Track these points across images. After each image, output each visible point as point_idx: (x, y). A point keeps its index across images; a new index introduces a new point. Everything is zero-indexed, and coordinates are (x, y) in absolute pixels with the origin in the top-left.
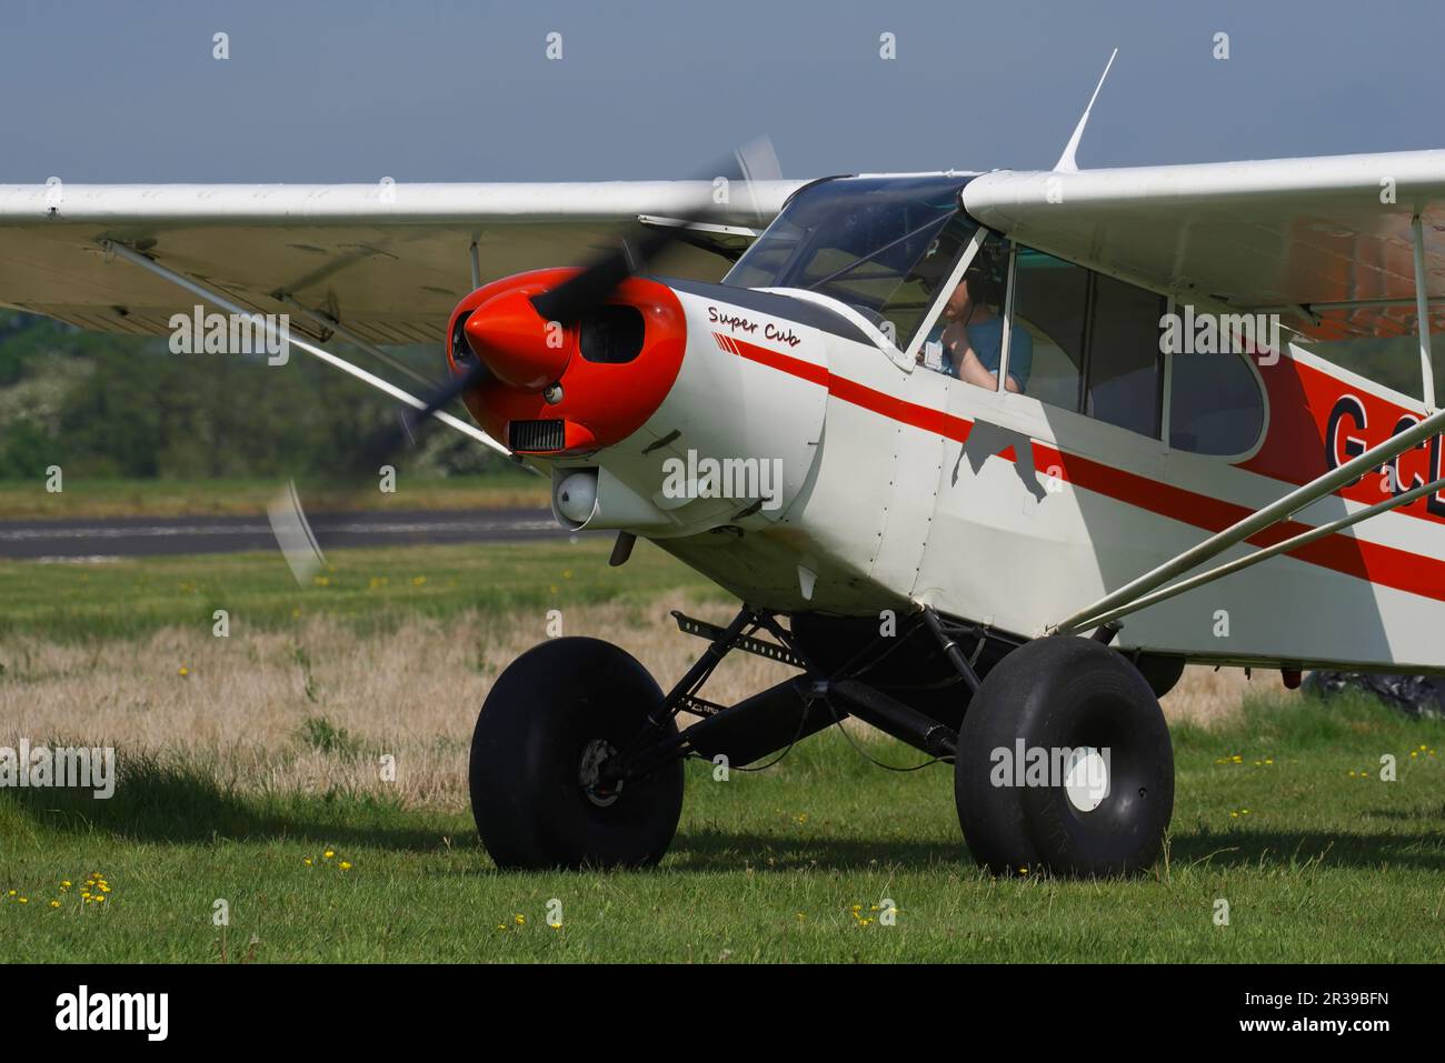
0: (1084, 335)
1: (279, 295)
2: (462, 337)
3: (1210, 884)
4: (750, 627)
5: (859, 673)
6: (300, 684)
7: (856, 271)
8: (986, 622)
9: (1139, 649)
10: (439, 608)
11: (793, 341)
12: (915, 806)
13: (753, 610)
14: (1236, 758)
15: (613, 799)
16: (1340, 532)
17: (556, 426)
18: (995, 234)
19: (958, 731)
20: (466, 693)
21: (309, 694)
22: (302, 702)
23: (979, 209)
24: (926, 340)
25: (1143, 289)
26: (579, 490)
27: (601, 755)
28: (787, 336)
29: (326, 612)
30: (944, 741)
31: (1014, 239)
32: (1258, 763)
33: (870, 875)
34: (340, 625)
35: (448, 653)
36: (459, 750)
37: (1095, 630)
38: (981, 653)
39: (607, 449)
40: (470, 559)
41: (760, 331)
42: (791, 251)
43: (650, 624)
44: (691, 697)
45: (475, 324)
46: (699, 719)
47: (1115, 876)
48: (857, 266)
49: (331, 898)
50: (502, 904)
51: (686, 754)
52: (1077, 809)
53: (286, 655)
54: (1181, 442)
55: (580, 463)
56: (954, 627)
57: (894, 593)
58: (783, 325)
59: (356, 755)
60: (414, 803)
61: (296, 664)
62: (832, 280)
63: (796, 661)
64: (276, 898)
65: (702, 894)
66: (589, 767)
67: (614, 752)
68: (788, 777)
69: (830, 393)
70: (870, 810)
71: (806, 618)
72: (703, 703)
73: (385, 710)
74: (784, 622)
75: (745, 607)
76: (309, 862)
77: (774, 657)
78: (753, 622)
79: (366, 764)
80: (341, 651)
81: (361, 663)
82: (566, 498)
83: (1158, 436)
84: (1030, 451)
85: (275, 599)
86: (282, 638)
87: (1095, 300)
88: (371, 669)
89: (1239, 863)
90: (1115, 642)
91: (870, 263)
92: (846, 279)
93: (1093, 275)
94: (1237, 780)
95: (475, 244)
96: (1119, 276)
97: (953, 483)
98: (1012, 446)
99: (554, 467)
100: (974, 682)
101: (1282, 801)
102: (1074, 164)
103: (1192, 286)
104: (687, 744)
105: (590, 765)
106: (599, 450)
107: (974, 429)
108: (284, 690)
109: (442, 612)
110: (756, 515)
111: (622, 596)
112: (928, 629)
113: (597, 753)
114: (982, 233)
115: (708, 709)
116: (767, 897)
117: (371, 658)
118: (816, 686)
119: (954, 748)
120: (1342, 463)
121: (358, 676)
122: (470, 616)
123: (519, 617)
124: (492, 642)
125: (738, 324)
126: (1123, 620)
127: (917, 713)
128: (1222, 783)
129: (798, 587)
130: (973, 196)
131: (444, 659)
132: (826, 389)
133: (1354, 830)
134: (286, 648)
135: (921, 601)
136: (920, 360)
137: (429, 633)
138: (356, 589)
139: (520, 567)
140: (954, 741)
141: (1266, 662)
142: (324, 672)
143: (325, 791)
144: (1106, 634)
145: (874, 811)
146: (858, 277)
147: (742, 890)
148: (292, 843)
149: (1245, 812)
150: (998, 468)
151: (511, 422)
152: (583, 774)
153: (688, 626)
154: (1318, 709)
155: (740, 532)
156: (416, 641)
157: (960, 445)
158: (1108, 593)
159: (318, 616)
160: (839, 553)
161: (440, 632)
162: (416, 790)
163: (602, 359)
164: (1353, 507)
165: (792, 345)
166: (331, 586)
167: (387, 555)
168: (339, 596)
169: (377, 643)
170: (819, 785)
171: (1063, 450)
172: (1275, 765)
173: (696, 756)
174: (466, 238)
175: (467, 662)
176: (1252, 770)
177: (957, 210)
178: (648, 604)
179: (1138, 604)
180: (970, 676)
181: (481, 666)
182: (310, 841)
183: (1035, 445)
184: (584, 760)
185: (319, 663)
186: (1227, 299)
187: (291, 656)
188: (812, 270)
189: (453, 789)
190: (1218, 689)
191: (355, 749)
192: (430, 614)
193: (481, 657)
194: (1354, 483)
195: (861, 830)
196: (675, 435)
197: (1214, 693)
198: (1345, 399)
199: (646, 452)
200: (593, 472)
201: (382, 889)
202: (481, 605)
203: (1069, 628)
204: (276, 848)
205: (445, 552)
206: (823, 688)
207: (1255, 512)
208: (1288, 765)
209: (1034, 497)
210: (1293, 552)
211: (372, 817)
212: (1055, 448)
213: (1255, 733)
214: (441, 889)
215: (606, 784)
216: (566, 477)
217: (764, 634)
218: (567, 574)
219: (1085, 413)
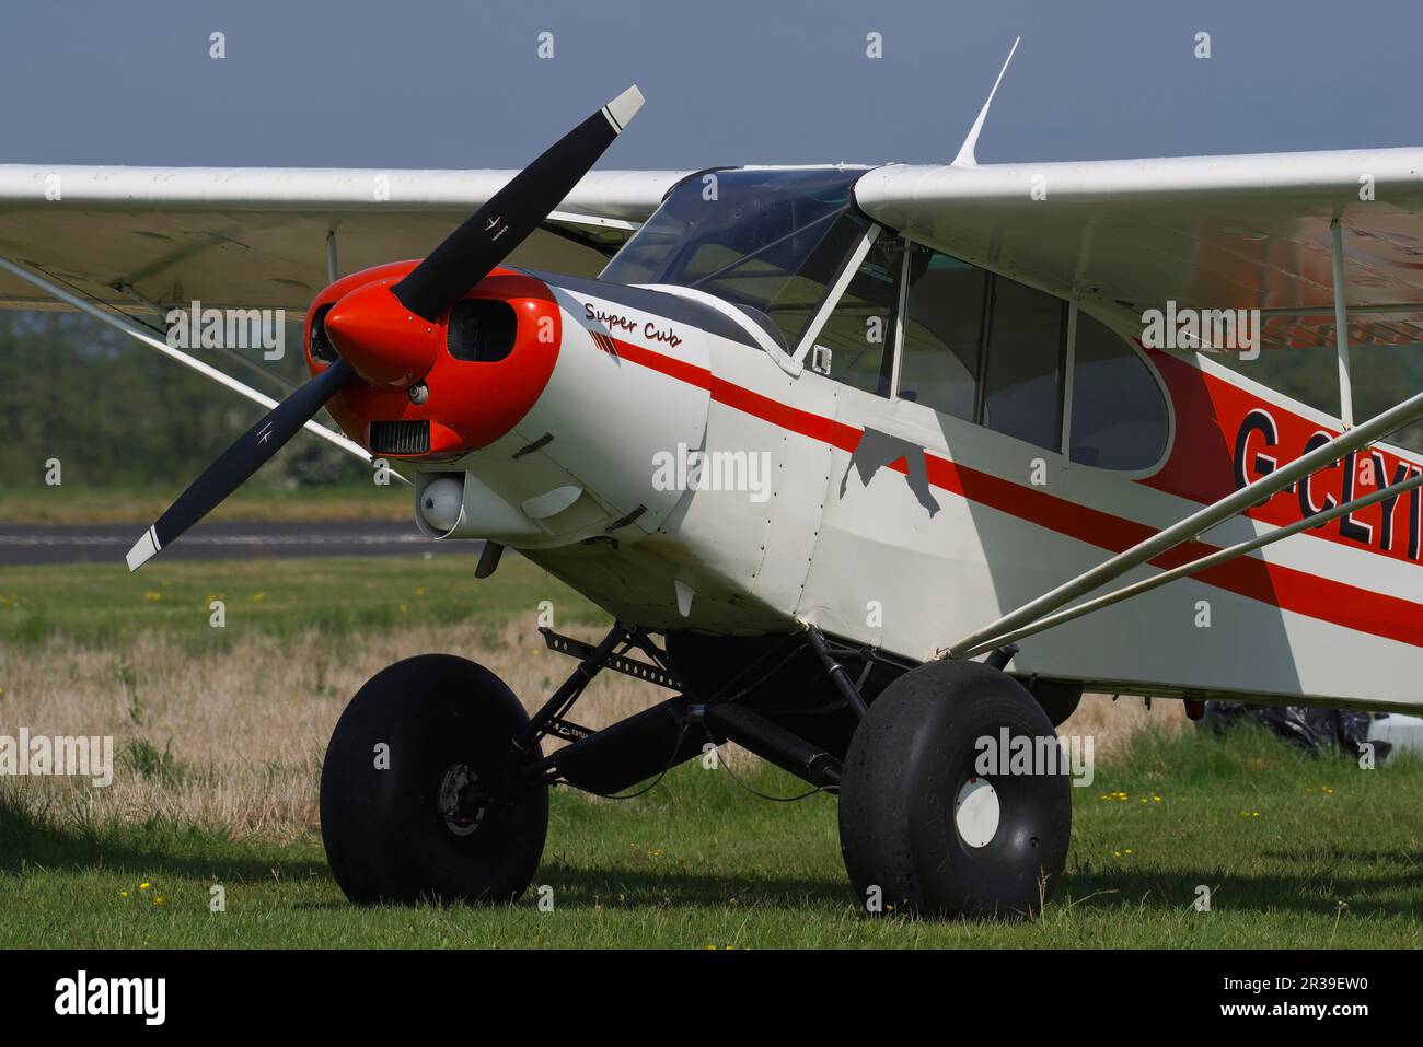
0: (981, 340)
1: (118, 285)
2: (321, 333)
3: (1086, 927)
4: (622, 645)
5: (738, 696)
6: (123, 706)
7: (742, 268)
8: (874, 644)
9: (1035, 674)
10: (280, 627)
11: (674, 341)
12: (778, 842)
13: (625, 627)
14: (1121, 794)
15: (474, 827)
16: (1247, 554)
17: (421, 427)
18: (889, 233)
19: (843, 759)
20: (303, 717)
21: (133, 716)
22: (126, 723)
23: (873, 205)
24: (815, 343)
25: (1045, 294)
26: (445, 498)
27: (462, 781)
28: (667, 336)
29: (156, 630)
30: (827, 770)
31: (908, 237)
32: (1145, 801)
33: (727, 913)
34: (170, 642)
35: (286, 673)
36: (292, 776)
37: (987, 654)
38: (868, 678)
39: (475, 453)
40: (313, 573)
41: (639, 331)
42: (671, 247)
43: (505, 645)
44: (559, 720)
45: (336, 318)
46: (567, 743)
47: (986, 917)
48: (743, 263)
49: (146, 932)
50: (331, 940)
51: (552, 780)
52: (966, 844)
53: (110, 674)
54: (1082, 455)
55: (445, 467)
56: (841, 648)
57: (776, 611)
58: (663, 324)
59: (180, 781)
60: (242, 833)
61: (121, 684)
62: (715, 278)
63: (670, 682)
64: (89, 931)
65: (545, 932)
66: (449, 792)
67: (475, 778)
68: (645, 810)
69: (712, 397)
70: (730, 845)
71: (681, 636)
72: (570, 726)
73: (215, 733)
74: (660, 641)
75: (618, 624)
76: (125, 894)
77: (648, 678)
78: (626, 641)
79: (191, 791)
80: (170, 670)
81: (191, 684)
82: (430, 504)
83: (1058, 450)
84: (923, 462)
85: (102, 614)
86: (107, 656)
87: (993, 303)
88: (202, 689)
89: (1118, 905)
90: (1010, 667)
91: (756, 261)
92: (730, 277)
93: (991, 277)
94: (1122, 817)
95: (332, 233)
96: (1019, 279)
97: (841, 496)
98: (903, 457)
99: (418, 472)
100: (861, 708)
101: (1168, 840)
102: (974, 161)
103: (1095, 290)
104: (554, 769)
105: (450, 791)
106: (467, 453)
107: (864, 437)
108: (107, 711)
109: (282, 632)
110: (631, 526)
111: (477, 616)
112: (812, 649)
113: (458, 778)
114: (874, 231)
115: (577, 733)
116: (615, 936)
117: (203, 678)
118: (692, 709)
119: (837, 776)
120: (1251, 481)
121: (187, 697)
122: (311, 635)
123: (366, 638)
124: (334, 662)
125: (617, 322)
126: (1019, 644)
127: (800, 740)
128: (1107, 821)
129: (675, 604)
130: (866, 190)
131: (282, 679)
132: (708, 393)
133: (1242, 872)
134: (112, 666)
135: (805, 620)
136: (807, 363)
137: (269, 653)
138: (190, 604)
139: (369, 585)
140: (838, 769)
141: (1167, 691)
142: (150, 692)
143: (145, 819)
144: (1001, 658)
145: (735, 845)
146: (743, 275)
147: (589, 928)
148: (110, 874)
149: (1128, 851)
150: (889, 479)
151: (372, 424)
152: (442, 800)
153: (556, 643)
154: (1212, 744)
155: (615, 543)
156: (253, 660)
157: (849, 455)
158: (1003, 615)
159: (148, 633)
160: (718, 567)
161: (279, 653)
162: (245, 820)
163: (470, 358)
164: (1262, 528)
165: (673, 345)
166: (164, 602)
167: (225, 568)
168: (170, 612)
169: (209, 664)
170: (677, 818)
171: (958, 462)
172: (1163, 802)
173: (564, 782)
174: (325, 227)
175: (306, 685)
176: (1137, 809)
177: (849, 205)
178: (504, 623)
179: (1031, 628)
180: (857, 701)
181: (320, 689)
182: (128, 872)
183: (929, 457)
184: (443, 786)
185: (146, 682)
186: (1132, 305)
187: (116, 675)
188: (693, 267)
189: (284, 819)
190: (1106, 722)
191: (180, 773)
192: (269, 633)
193: (321, 678)
194: (1263, 503)
195: (720, 866)
196: (548, 439)
197: (1102, 724)
198: (1255, 413)
199: (516, 456)
200: (459, 477)
201: (202, 923)
202: (324, 624)
203: (960, 653)
204: (91, 878)
205: (289, 567)
206: (699, 711)
207: (1158, 531)
208: (1177, 803)
209: (926, 511)
210: (1197, 574)
211: (195, 848)
212: (951, 460)
213: (1142, 769)
214: (266, 924)
215: (465, 812)
216: (431, 482)
217: (637, 654)
218: (420, 592)
219: (981, 424)
